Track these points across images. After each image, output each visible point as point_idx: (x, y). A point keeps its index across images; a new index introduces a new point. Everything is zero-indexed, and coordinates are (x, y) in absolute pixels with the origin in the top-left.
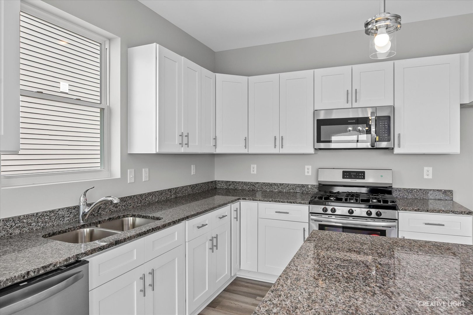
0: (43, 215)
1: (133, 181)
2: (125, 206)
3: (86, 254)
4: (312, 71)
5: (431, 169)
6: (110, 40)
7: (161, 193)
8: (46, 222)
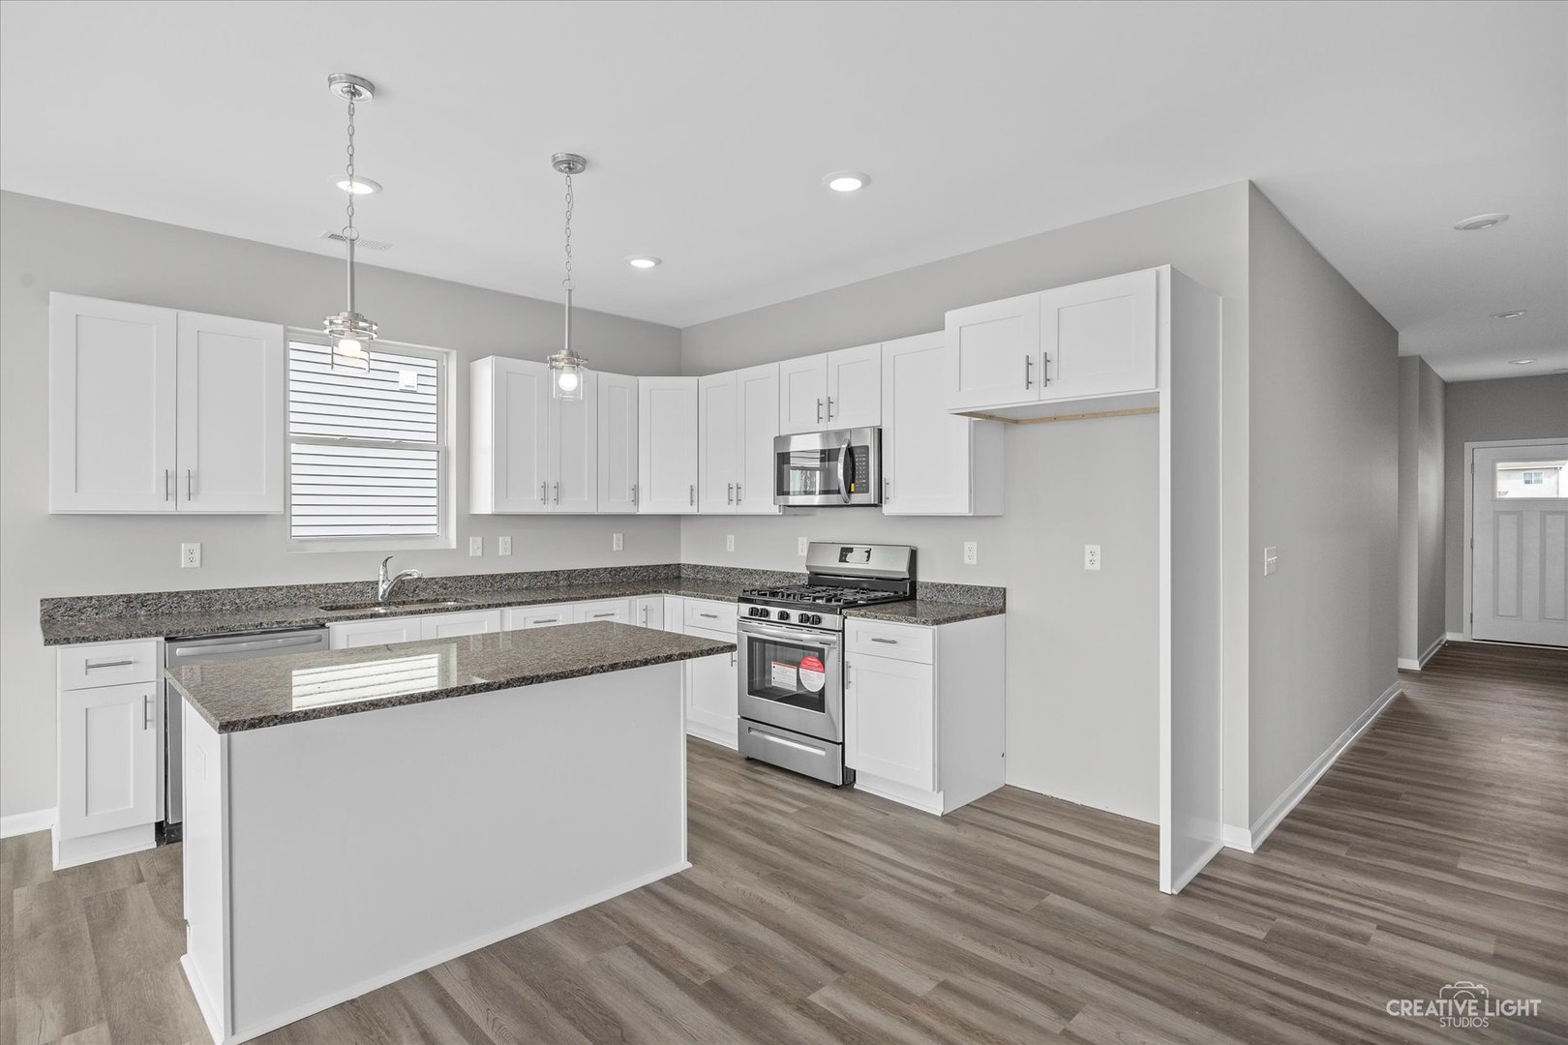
0: (334, 586)
1: (479, 553)
2: (460, 588)
3: (330, 620)
4: (777, 364)
5: (974, 545)
6: (447, 353)
7: (536, 575)
8: (338, 596)
